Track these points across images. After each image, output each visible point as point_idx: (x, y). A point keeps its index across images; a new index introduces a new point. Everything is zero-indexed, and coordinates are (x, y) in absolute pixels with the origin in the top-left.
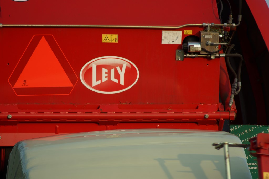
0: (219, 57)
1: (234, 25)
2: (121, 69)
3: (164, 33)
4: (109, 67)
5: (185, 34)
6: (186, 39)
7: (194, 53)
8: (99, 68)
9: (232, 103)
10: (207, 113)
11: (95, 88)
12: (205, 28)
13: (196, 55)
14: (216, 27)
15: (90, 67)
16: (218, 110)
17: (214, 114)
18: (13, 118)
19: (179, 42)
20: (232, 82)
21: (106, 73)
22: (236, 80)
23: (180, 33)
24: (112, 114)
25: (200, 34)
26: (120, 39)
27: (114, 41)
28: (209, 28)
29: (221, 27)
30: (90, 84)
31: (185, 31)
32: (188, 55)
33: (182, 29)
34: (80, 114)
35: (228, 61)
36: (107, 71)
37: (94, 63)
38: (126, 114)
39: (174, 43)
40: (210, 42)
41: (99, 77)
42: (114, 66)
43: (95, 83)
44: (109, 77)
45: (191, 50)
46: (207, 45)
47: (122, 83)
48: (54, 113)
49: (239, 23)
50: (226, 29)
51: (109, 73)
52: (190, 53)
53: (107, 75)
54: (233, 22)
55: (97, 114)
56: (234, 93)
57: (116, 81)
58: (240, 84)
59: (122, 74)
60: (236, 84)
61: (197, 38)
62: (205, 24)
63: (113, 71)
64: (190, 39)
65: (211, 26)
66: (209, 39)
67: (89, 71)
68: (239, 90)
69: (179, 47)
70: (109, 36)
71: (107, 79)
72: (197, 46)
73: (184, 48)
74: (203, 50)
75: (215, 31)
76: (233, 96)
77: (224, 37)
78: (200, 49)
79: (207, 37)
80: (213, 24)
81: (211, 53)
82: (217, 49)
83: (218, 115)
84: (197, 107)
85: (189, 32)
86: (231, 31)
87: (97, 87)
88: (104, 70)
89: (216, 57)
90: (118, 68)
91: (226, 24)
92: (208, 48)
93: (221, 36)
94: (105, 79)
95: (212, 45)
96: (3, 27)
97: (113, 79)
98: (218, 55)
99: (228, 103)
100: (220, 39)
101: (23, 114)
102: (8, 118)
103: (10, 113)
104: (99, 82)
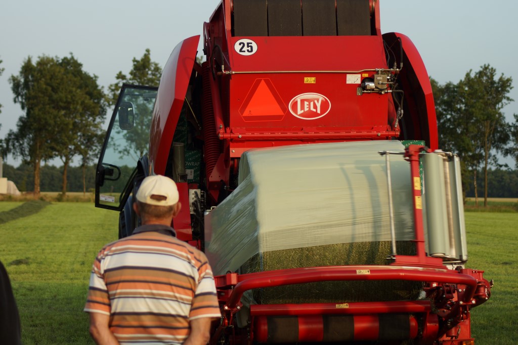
0: (387, 92)
1: (398, 69)
2: (318, 102)
3: (348, 76)
4: (309, 101)
5: (363, 76)
6: (364, 80)
7: (370, 90)
8: (303, 101)
9: (397, 125)
10: (379, 132)
11: (299, 115)
12: (377, 72)
13: (371, 91)
14: (385, 71)
15: (295, 101)
16: (387, 130)
17: (384, 133)
18: (242, 137)
19: (359, 82)
20: (397, 110)
21: (307, 105)
22: (400, 109)
23: (359, 76)
24: (312, 134)
25: (373, 76)
26: (317, 80)
27: (313, 82)
28: (380, 72)
29: (389, 71)
30: (296, 113)
31: (363, 74)
32: (365, 91)
33: (361, 73)
34: (289, 134)
35: (394, 95)
36: (308, 103)
37: (299, 98)
38: (322, 134)
39: (355, 83)
40: (381, 82)
41: (302, 108)
42: (313, 100)
43: (300, 112)
44: (309, 107)
45: (368, 88)
46: (379, 84)
47: (319, 112)
48: (271, 133)
49: (401, 68)
50: (392, 73)
51: (309, 105)
52: (367, 90)
53: (308, 106)
54: (397, 68)
55: (301, 134)
56: (398, 118)
57: (315, 110)
58: (402, 111)
59: (319, 105)
60: (399, 112)
61: (371, 79)
62: (377, 69)
63: (312, 103)
64: (367, 80)
65: (381, 71)
66: (380, 80)
67: (295, 104)
68: (402, 116)
69: (359, 86)
70: (309, 78)
71: (308, 109)
72: (372, 85)
73: (362, 86)
74: (376, 87)
75: (384, 74)
76: (397, 120)
77: (391, 78)
78: (374, 87)
79: (379, 78)
80: (383, 69)
81: (382, 90)
82: (386, 87)
83: (387, 133)
84: (372, 128)
85: (366, 75)
86: (396, 74)
87: (301, 115)
88: (306, 103)
89: (385, 93)
90: (316, 101)
91: (392, 69)
92: (380, 87)
93: (389, 77)
94: (306, 109)
95: (382, 84)
96: (235, 73)
97: (312, 109)
98: (386, 91)
99: (394, 125)
100: (388, 79)
101: (249, 135)
102: (239, 138)
103: (240, 134)
104: (302, 111)
